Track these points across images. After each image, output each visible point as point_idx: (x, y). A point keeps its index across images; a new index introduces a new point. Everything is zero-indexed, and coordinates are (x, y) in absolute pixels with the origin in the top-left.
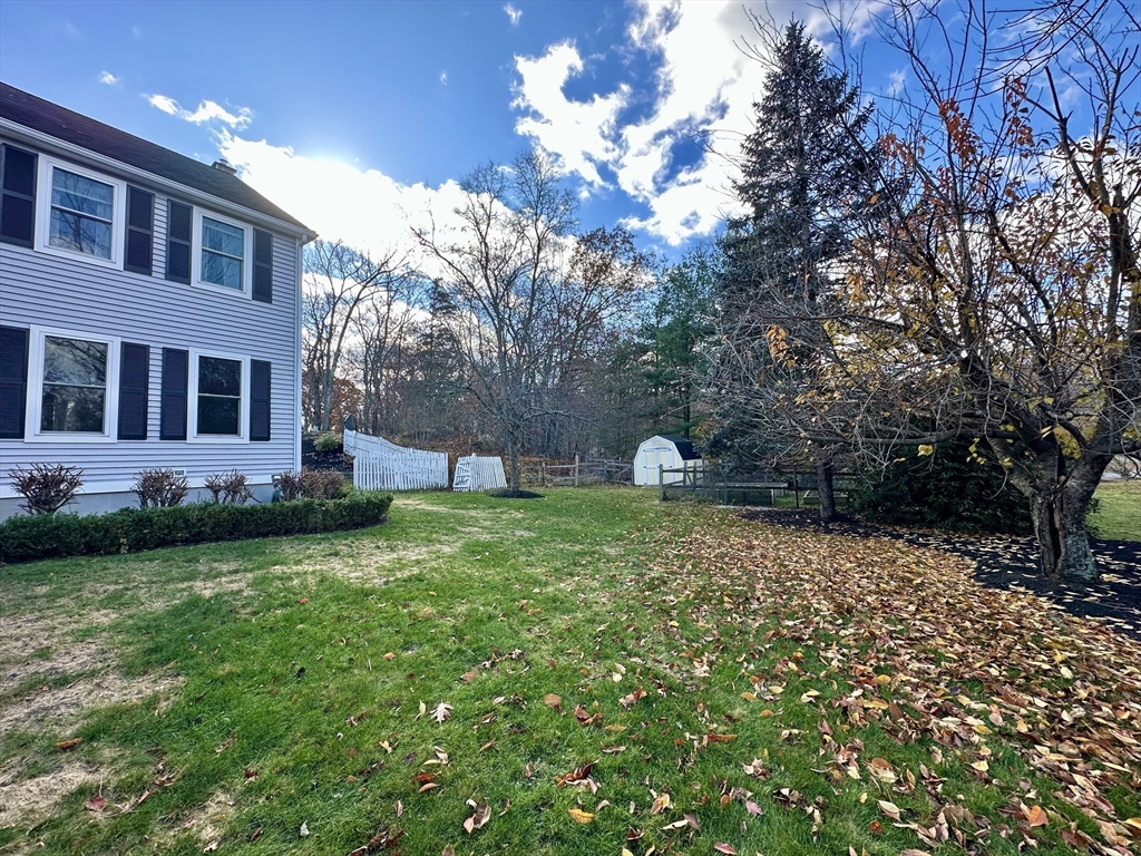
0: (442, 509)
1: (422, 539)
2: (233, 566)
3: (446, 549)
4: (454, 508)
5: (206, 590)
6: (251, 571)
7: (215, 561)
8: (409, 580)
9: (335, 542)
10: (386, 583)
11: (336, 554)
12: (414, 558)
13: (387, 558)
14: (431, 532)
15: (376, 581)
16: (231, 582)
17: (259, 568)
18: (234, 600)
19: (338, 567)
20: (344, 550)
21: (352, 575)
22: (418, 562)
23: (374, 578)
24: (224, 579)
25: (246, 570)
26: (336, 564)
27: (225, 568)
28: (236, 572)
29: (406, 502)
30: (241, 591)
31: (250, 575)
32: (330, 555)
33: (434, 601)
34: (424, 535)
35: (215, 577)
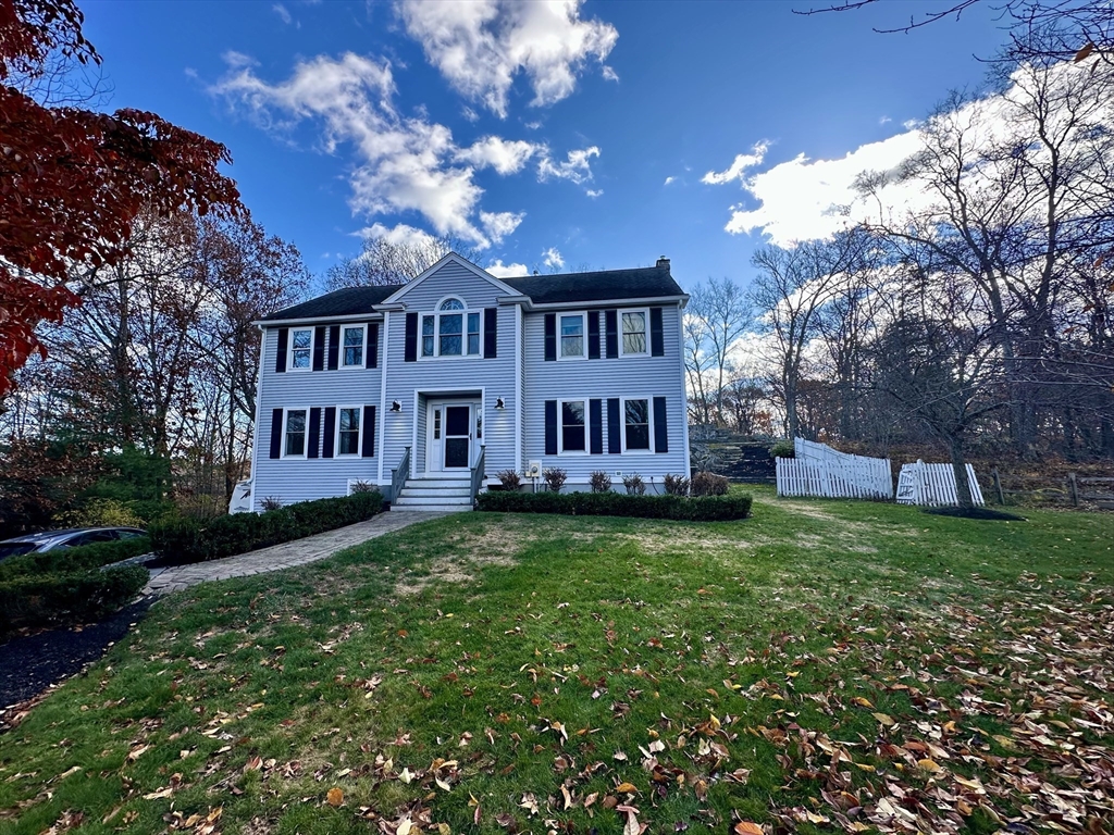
3: (743, 545)
11: (662, 533)
12: (704, 545)
15: (654, 552)
17: (610, 532)
18: (578, 543)
21: (648, 546)
22: (701, 548)
23: (657, 550)
25: (603, 532)
26: (651, 538)
30: (587, 541)
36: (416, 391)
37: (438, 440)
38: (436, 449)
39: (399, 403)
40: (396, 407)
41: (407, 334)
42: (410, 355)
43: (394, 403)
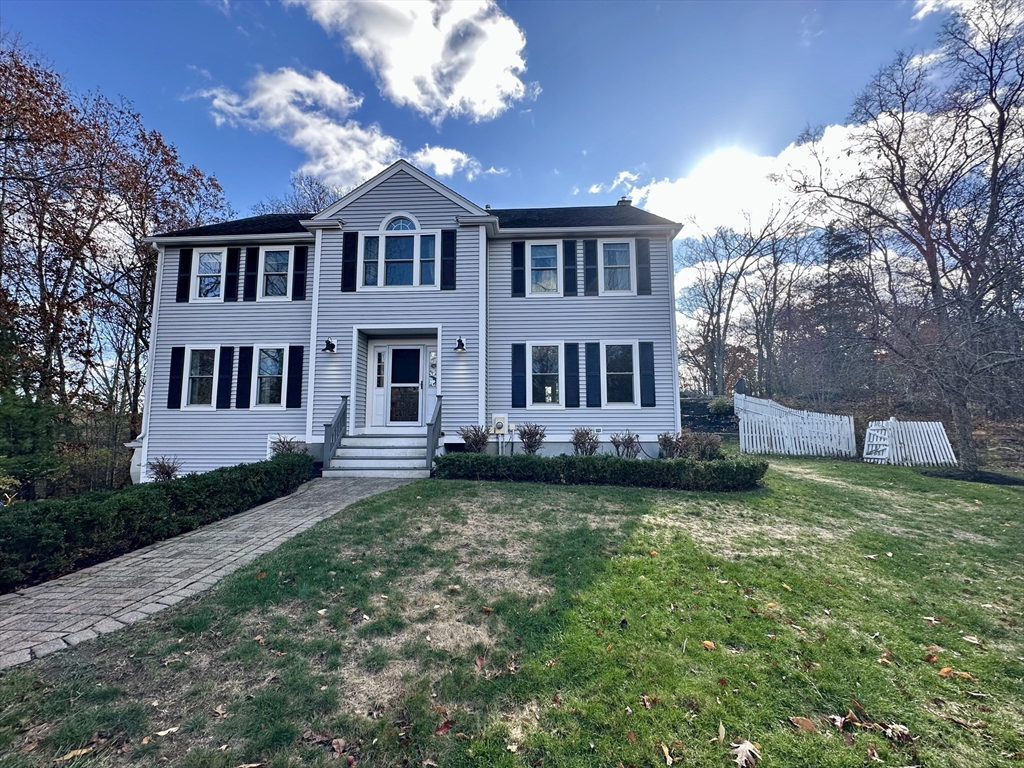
0: (839, 483)
1: (797, 516)
2: (616, 508)
3: (826, 535)
4: (857, 484)
5: (594, 522)
6: (627, 514)
7: (608, 501)
8: (763, 561)
9: (702, 502)
10: (738, 557)
11: (698, 515)
12: (779, 537)
13: (748, 529)
14: (812, 509)
15: (727, 552)
16: (611, 521)
17: (632, 513)
18: (607, 537)
19: (695, 527)
20: (707, 510)
21: (706, 539)
22: (782, 543)
23: (727, 548)
24: (607, 517)
25: (623, 513)
26: (695, 524)
27: (611, 507)
28: (616, 513)
29: (794, 469)
30: (614, 530)
31: (624, 518)
32: (692, 513)
33: (788, 598)
34: (801, 511)
35: (603, 514)
36: (356, 328)
37: (380, 389)
38: (379, 400)
39: (334, 342)
40: (330, 346)
41: (344, 258)
42: (348, 284)
43: (328, 342)
